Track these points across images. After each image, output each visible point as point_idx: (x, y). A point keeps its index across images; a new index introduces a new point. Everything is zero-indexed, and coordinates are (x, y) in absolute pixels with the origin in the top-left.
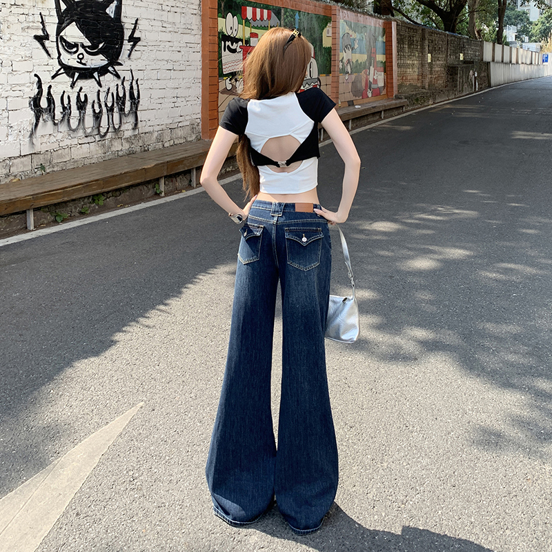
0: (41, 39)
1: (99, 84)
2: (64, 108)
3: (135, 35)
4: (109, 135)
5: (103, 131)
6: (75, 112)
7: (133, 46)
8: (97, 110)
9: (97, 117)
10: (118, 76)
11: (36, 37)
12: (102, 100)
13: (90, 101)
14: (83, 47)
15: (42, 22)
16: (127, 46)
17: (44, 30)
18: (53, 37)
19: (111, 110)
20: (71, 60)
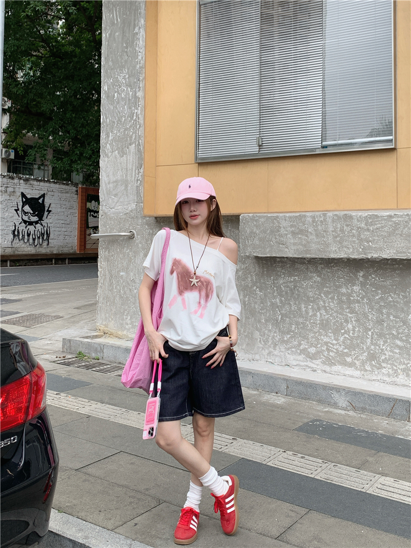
0: (16, 210)
1: (35, 227)
2: (23, 235)
3: (50, 209)
4: (38, 246)
5: (36, 244)
6: (26, 237)
7: (49, 214)
8: (34, 237)
9: (34, 240)
10: (42, 225)
11: (15, 210)
12: (36, 233)
13: (31, 233)
14: (30, 213)
15: (17, 205)
16: (46, 213)
17: (18, 207)
18: (20, 209)
19: (39, 238)
20: (26, 218)
